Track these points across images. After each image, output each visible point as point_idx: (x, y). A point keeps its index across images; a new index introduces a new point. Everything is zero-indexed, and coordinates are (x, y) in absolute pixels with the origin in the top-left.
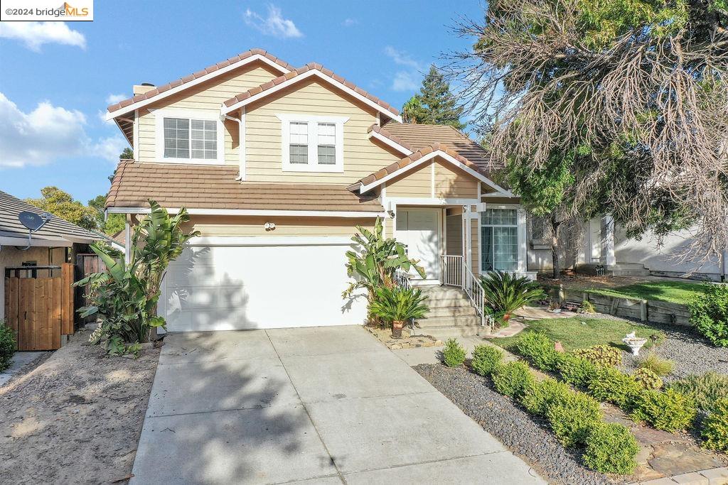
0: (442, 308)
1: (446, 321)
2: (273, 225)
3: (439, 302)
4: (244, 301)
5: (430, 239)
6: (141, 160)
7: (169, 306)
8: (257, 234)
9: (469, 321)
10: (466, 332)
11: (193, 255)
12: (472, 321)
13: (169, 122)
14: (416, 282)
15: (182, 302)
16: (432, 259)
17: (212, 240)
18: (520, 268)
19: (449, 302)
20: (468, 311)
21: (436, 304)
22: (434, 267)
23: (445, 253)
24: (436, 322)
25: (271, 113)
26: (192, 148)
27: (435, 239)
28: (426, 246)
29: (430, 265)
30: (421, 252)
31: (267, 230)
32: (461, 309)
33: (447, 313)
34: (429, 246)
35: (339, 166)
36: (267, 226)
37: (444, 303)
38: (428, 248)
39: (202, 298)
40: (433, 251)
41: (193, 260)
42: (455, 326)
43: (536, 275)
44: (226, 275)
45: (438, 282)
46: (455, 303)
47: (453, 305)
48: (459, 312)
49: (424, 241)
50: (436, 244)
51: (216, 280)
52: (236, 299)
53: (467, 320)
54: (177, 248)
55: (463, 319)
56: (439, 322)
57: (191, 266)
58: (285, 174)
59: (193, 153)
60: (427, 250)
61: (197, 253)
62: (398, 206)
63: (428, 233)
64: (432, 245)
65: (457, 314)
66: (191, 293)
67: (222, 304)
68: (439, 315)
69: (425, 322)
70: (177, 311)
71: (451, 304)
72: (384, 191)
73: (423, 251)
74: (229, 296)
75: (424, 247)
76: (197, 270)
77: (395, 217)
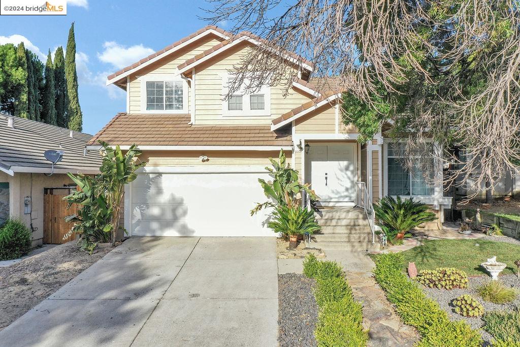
0: (341, 226)
1: (340, 237)
2: (206, 158)
3: (339, 221)
4: (185, 213)
5: (347, 169)
6: (131, 112)
7: (133, 217)
8: (196, 164)
9: (362, 239)
10: (356, 248)
11: (150, 180)
12: (364, 238)
13: (150, 85)
14: (334, 203)
15: (142, 214)
16: (349, 185)
17: (160, 169)
18: (436, 194)
19: (349, 221)
20: (364, 229)
21: (337, 223)
22: (350, 191)
23: (360, 179)
24: (331, 238)
25: (214, 72)
26: (166, 102)
27: (351, 168)
28: (343, 174)
29: (347, 189)
30: (338, 179)
31: (203, 161)
32: (357, 228)
33: (344, 231)
34: (346, 174)
35: (267, 110)
36: (201, 158)
37: (344, 222)
38: (345, 176)
39: (155, 211)
40: (349, 178)
41: (150, 184)
42: (349, 241)
43: (451, 200)
44: (172, 195)
45: (353, 204)
46: (354, 222)
47: (352, 224)
48: (356, 230)
49: (341, 170)
50: (352, 172)
51: (164, 198)
52: (179, 211)
53: (360, 237)
54: (131, 175)
55: (357, 236)
56: (334, 237)
57: (149, 188)
58: (225, 118)
59: (166, 106)
60: (344, 177)
61: (153, 178)
62: (306, 141)
63: (344, 163)
64: (349, 173)
65: (353, 232)
66: (148, 209)
67: (169, 216)
68: (337, 231)
69: (321, 237)
70: (139, 221)
71: (350, 223)
72: (294, 129)
73: (341, 178)
74: (174, 210)
75: (341, 175)
76: (152, 190)
77: (304, 150)
